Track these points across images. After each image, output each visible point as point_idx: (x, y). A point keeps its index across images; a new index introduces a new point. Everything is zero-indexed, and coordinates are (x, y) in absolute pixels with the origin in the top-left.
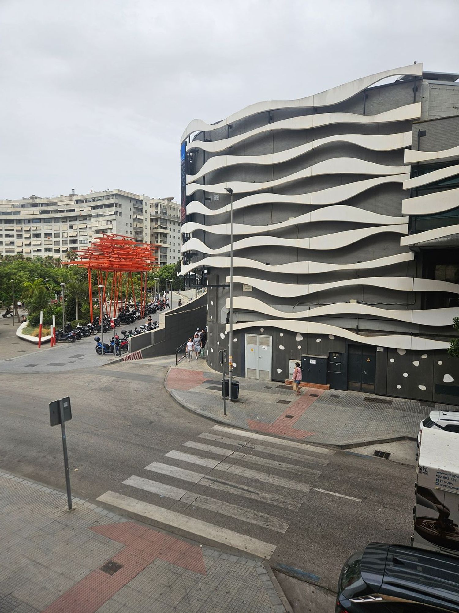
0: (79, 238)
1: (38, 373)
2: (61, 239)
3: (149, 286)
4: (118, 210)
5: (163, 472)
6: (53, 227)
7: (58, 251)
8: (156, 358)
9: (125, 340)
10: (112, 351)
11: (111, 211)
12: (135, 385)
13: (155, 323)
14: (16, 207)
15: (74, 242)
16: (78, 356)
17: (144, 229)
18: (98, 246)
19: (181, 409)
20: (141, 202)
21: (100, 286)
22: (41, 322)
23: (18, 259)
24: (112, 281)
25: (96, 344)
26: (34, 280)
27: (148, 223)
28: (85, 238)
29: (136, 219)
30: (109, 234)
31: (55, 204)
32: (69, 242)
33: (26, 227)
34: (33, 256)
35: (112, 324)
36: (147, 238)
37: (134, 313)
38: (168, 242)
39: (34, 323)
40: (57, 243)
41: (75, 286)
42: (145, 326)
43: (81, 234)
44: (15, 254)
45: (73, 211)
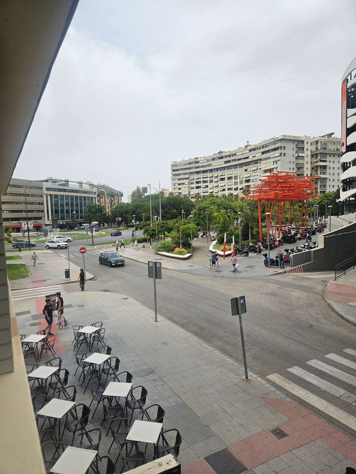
0: (251, 178)
1: (223, 277)
2: (238, 180)
3: (309, 212)
4: (283, 151)
5: (323, 370)
6: (233, 172)
7: (236, 189)
8: (315, 273)
9: (288, 256)
10: (277, 265)
11: (277, 153)
12: (295, 294)
13: (315, 243)
14: (210, 161)
15: (248, 181)
16: (250, 267)
17: (305, 164)
18: (266, 182)
19: (341, 319)
20: (303, 142)
21: (267, 213)
22: (225, 241)
23: (210, 197)
24: (277, 209)
25: (264, 258)
26: (220, 211)
27: (309, 159)
28: (256, 177)
29: (298, 157)
30: (275, 172)
31: (235, 155)
32: (244, 181)
33: (215, 174)
34: (220, 194)
35: (277, 243)
36: (307, 172)
37: (296, 235)
38: (328, 173)
39: (221, 241)
40: (236, 183)
41: (248, 214)
42: (305, 246)
43: (253, 174)
44: (209, 193)
45: (248, 158)
